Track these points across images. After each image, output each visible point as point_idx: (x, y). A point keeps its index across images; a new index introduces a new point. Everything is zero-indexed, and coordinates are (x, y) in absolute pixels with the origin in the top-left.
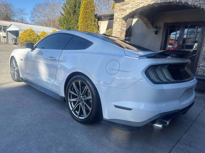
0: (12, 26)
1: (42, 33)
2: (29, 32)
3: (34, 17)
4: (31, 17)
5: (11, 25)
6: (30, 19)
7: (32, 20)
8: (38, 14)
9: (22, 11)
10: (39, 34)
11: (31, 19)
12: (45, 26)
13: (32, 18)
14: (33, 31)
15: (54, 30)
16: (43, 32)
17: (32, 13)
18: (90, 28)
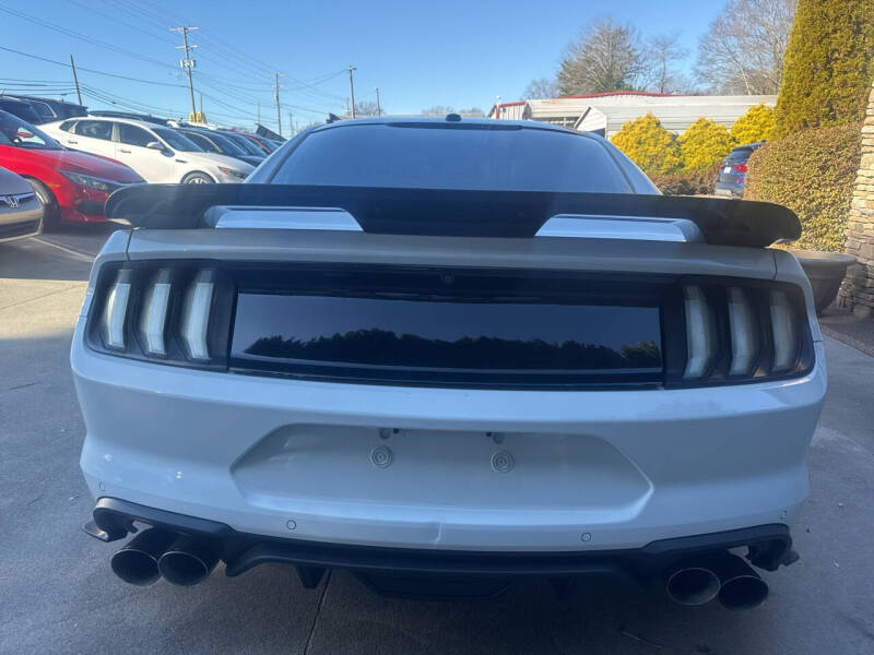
0: (591, 112)
1: (694, 128)
2: (641, 128)
3: (712, 61)
4: (700, 64)
5: (590, 109)
6: (692, 72)
7: (702, 74)
8: (732, 41)
9: (664, 46)
10: (681, 133)
11: (697, 72)
12: (753, 93)
13: (702, 68)
14: (658, 124)
15: (758, 104)
16: (698, 123)
17: (705, 45)
18: (845, 73)
